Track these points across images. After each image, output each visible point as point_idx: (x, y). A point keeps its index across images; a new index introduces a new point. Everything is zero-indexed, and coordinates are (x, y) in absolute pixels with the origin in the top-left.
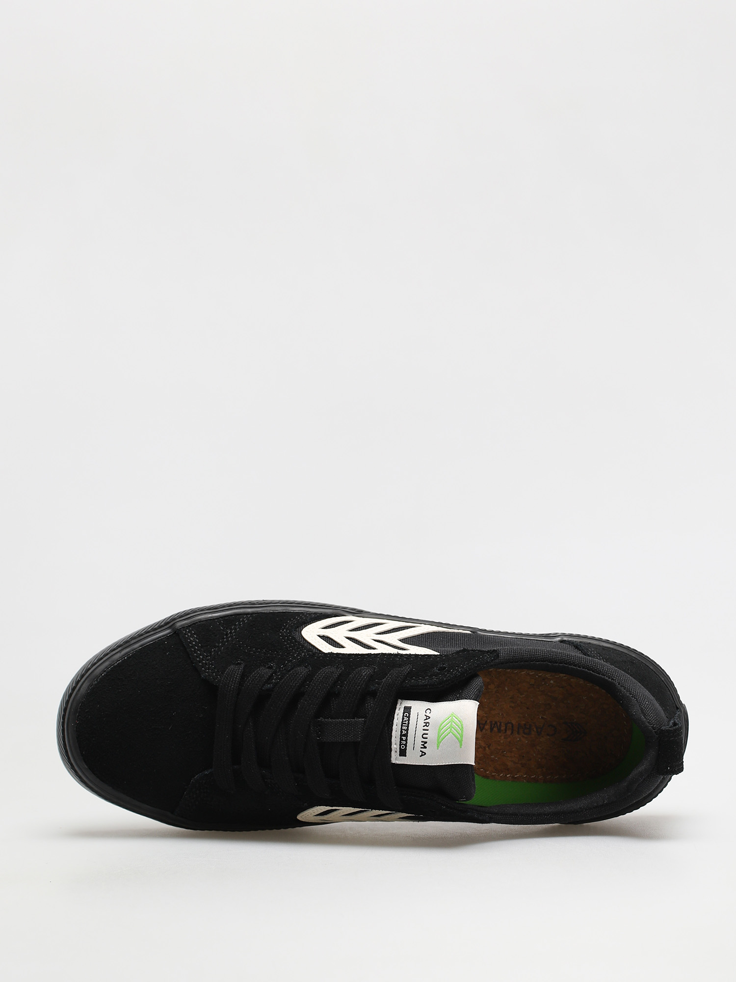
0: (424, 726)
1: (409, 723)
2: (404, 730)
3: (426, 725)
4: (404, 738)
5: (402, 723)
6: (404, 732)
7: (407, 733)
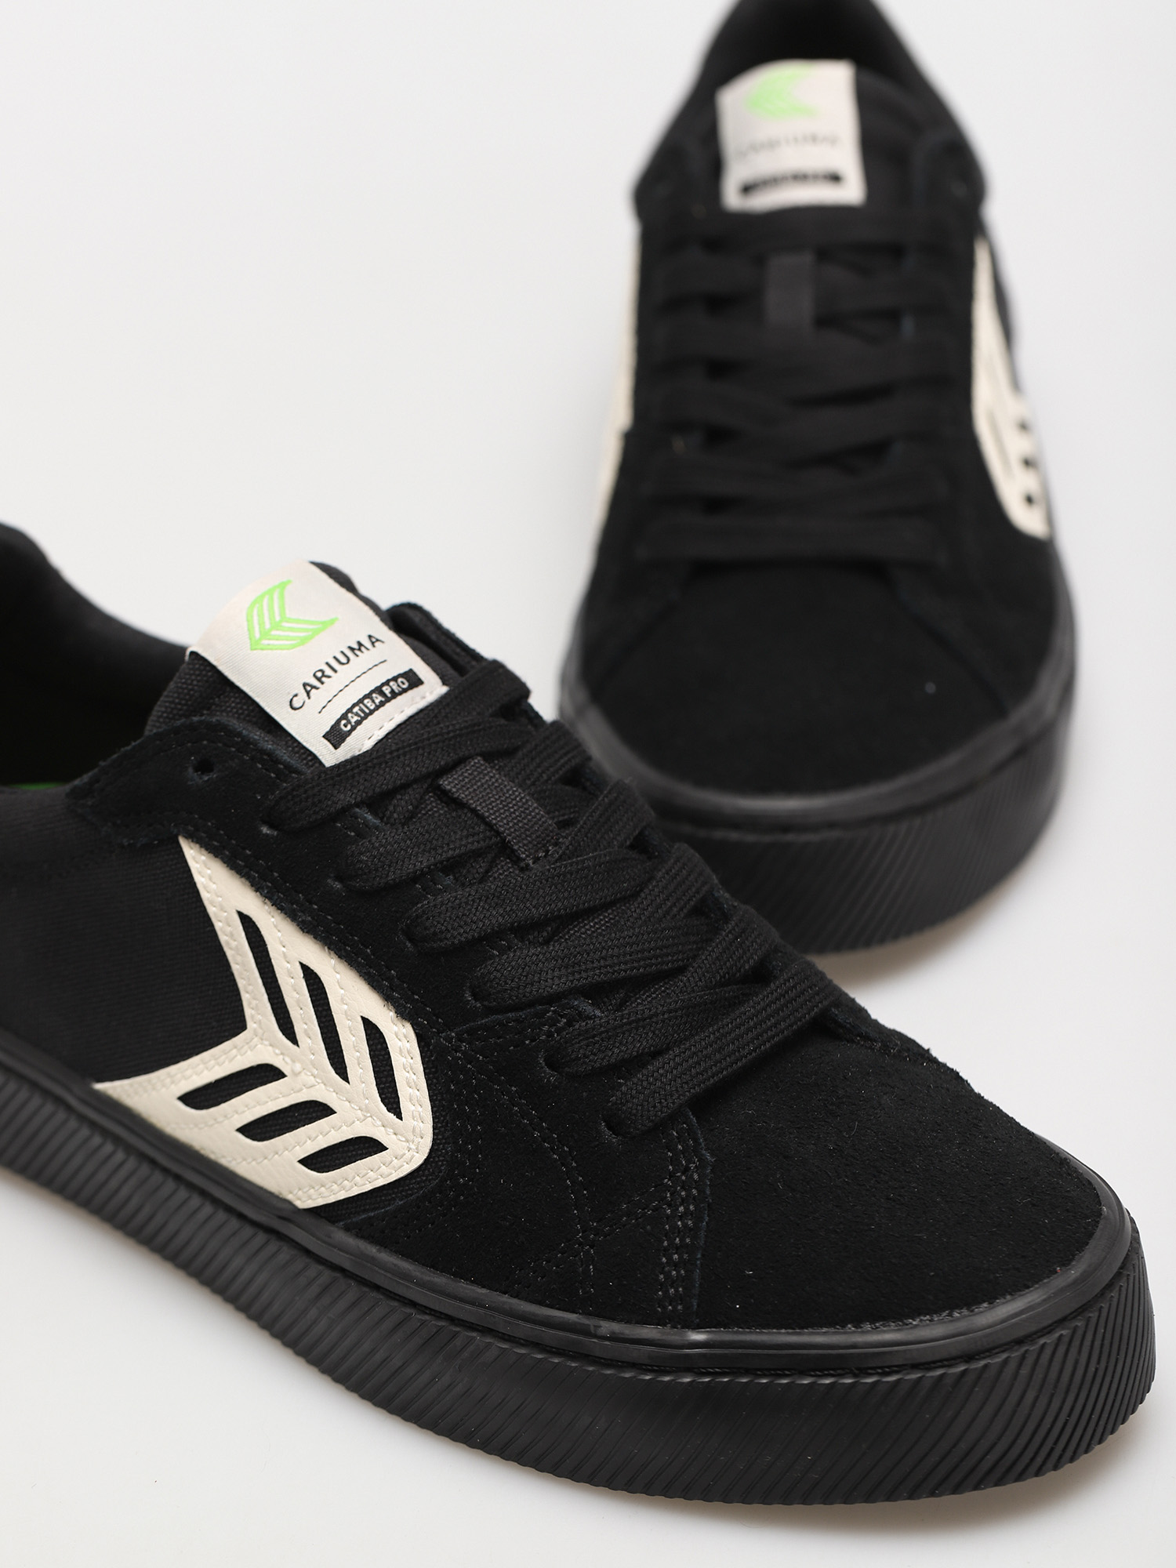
0: (329, 677)
1: (354, 706)
2: (373, 701)
3: (323, 675)
4: (387, 690)
5: (367, 716)
6: (378, 699)
7: (372, 692)
